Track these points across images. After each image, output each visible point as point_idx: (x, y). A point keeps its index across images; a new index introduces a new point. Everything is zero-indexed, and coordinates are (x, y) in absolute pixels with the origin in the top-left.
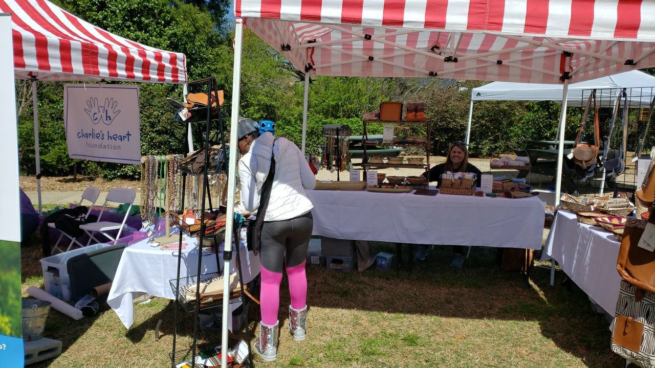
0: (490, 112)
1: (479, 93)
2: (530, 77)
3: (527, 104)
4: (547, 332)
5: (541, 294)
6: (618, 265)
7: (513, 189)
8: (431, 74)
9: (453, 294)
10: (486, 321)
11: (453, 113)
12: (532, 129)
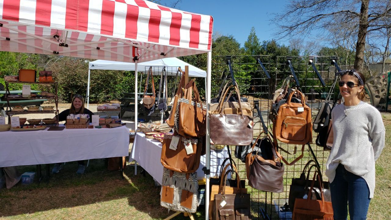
0: (103, 76)
1: (93, 65)
2: (117, 58)
3: (124, 72)
4: (131, 203)
5: (130, 181)
6: (162, 160)
7: (111, 122)
8: (55, 53)
9: (77, 191)
10: (97, 203)
11: (79, 76)
12: (128, 86)
